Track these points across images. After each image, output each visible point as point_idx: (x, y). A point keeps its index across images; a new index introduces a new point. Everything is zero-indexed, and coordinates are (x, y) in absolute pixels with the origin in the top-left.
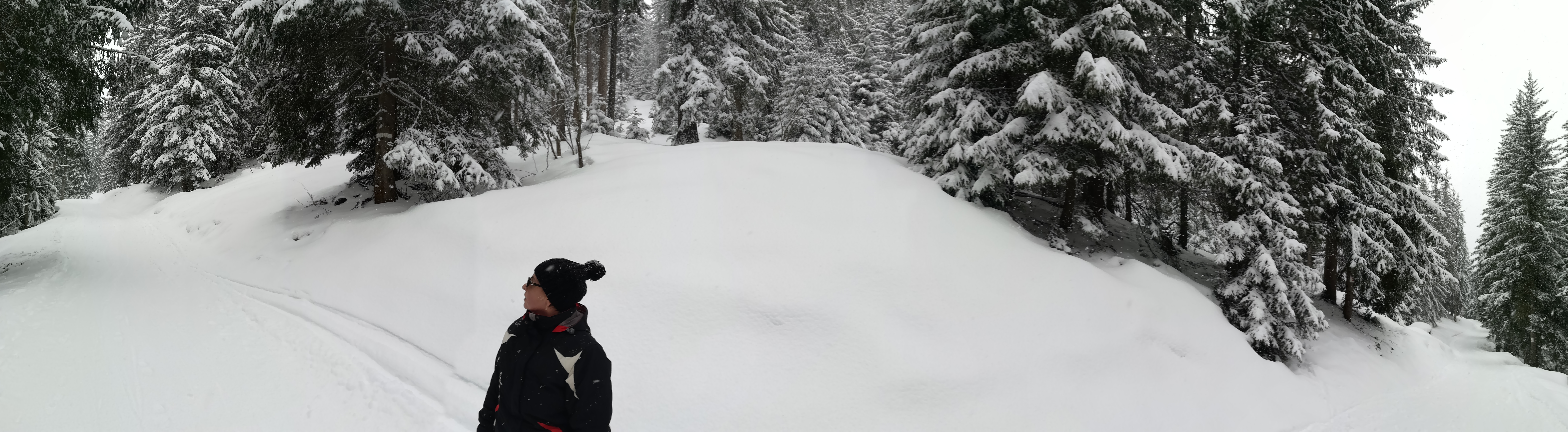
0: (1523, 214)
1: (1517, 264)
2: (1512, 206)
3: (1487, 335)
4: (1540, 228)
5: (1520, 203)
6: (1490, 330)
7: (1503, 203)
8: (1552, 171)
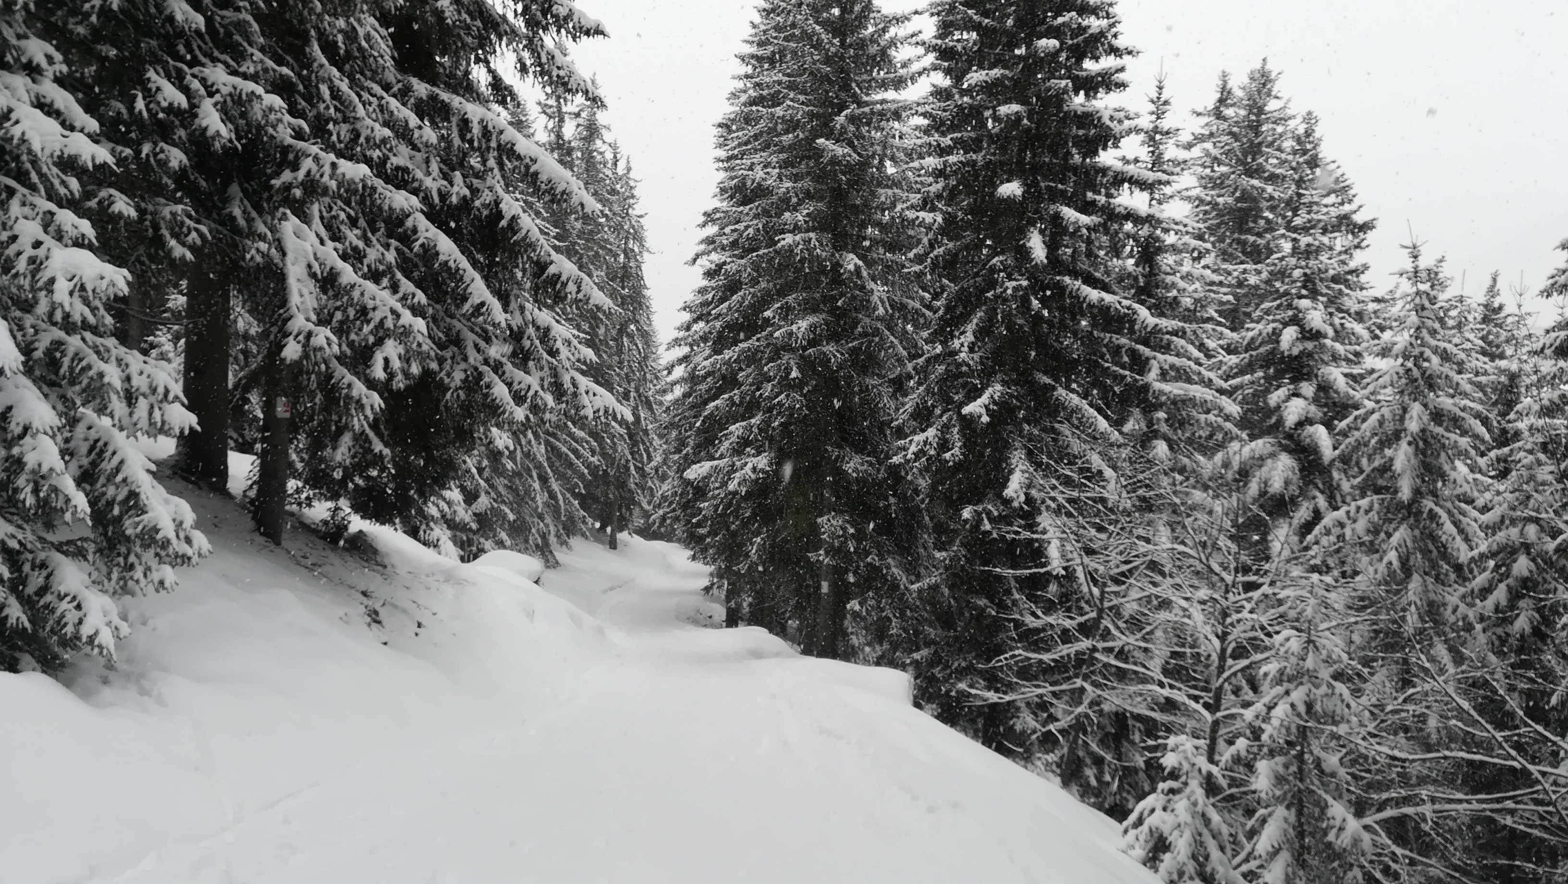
0: (813, 229)
1: (794, 374)
2: (785, 204)
3: (706, 582)
4: (858, 268)
5: (809, 195)
6: (711, 568)
7: (761, 191)
8: (893, 107)
